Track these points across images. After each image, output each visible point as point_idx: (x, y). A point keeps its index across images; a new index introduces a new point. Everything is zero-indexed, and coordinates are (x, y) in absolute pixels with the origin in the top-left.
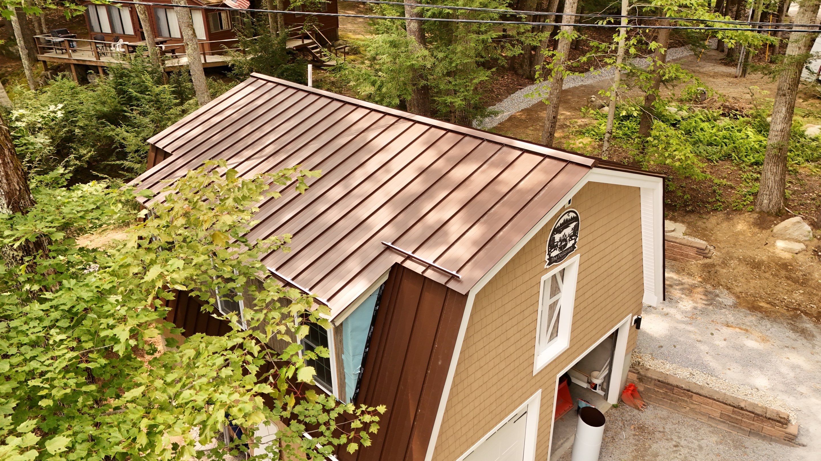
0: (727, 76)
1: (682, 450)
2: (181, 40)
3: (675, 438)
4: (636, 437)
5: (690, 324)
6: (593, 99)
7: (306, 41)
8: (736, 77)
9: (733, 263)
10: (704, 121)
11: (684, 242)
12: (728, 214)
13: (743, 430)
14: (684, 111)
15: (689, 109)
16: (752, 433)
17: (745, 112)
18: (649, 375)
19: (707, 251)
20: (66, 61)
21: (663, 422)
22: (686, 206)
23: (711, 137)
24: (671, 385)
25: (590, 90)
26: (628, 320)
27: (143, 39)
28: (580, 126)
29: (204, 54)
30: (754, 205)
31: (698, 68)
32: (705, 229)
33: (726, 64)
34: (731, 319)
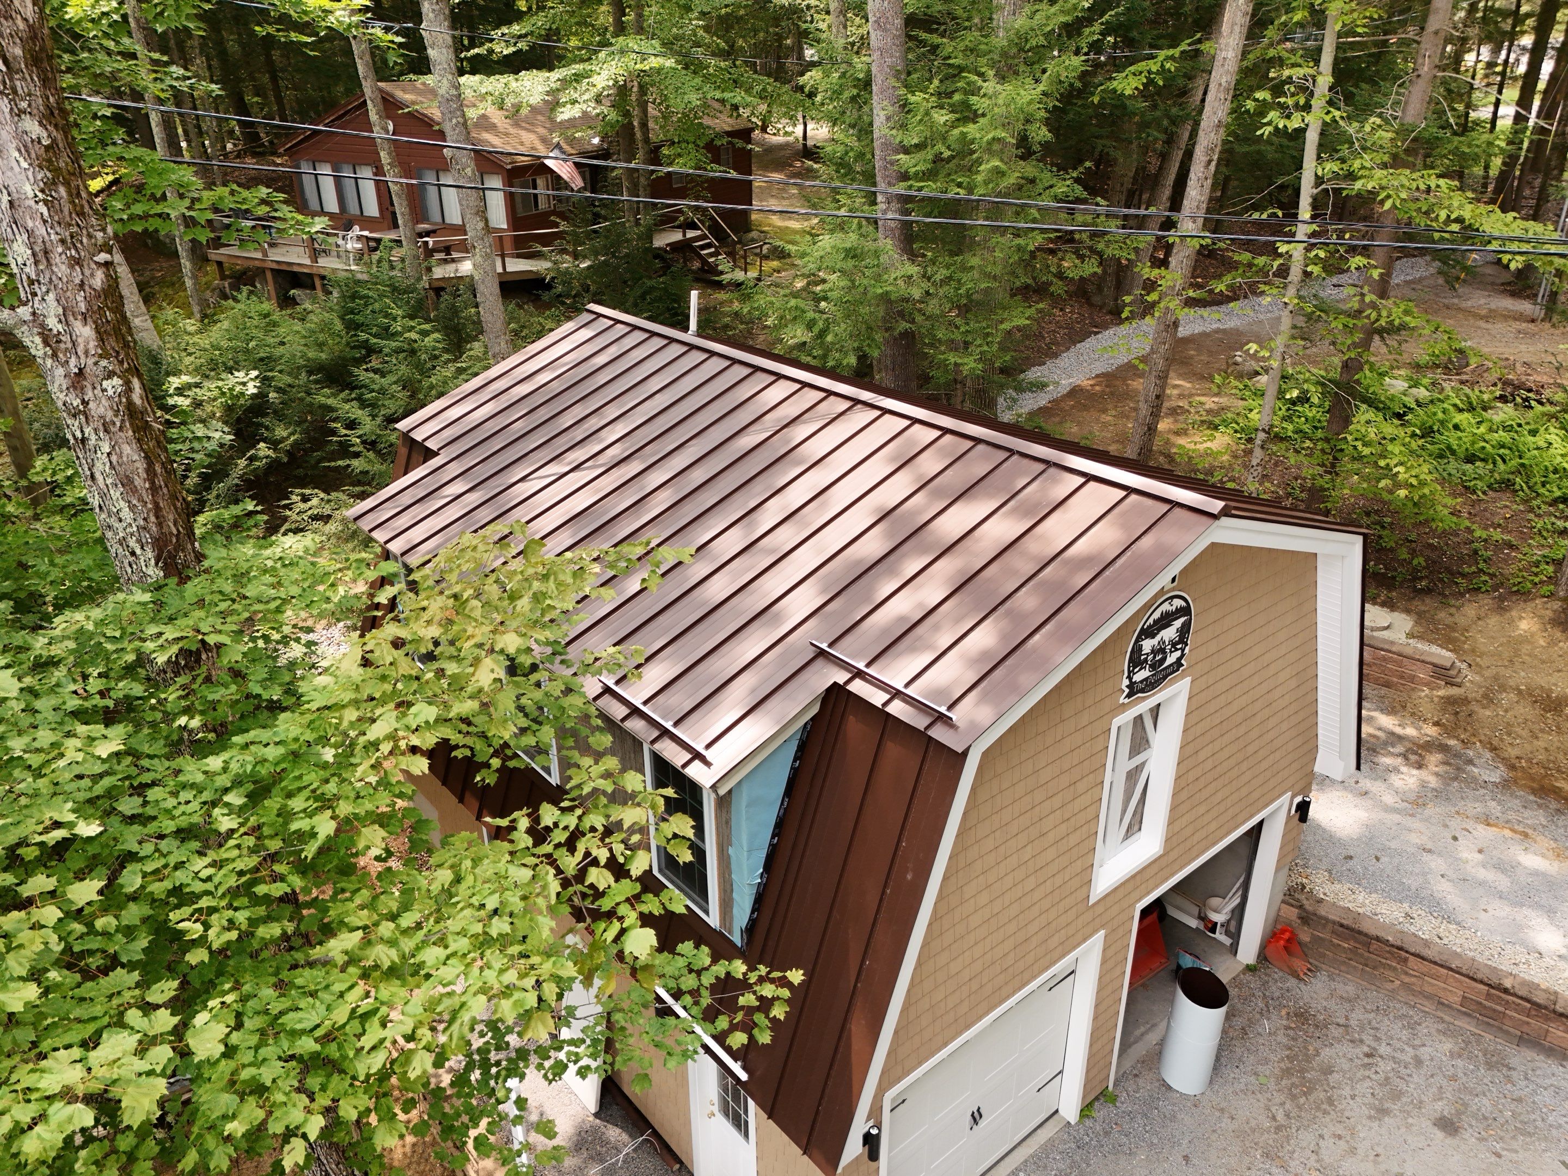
0: (1515, 319)
1: (1381, 1063)
2: (461, 229)
3: (1368, 1040)
4: (1291, 1033)
5: (1412, 815)
6: (1239, 359)
7: (691, 234)
8: (1533, 321)
9: (1506, 698)
10: (1461, 410)
11: (1408, 651)
12: (1501, 599)
13: (1507, 1033)
14: (1422, 389)
15: (1433, 384)
16: (1524, 1040)
17: (1547, 393)
18: (1322, 912)
19: (1453, 673)
20: (257, 264)
21: (1347, 1006)
22: (1416, 579)
23: (1473, 443)
24: (1366, 935)
25: (1234, 340)
26: (1284, 804)
27: (396, 226)
28: (1209, 412)
29: (503, 257)
30: (1556, 584)
31: (1456, 301)
32: (1452, 628)
33: (1514, 294)
34: (1494, 808)
